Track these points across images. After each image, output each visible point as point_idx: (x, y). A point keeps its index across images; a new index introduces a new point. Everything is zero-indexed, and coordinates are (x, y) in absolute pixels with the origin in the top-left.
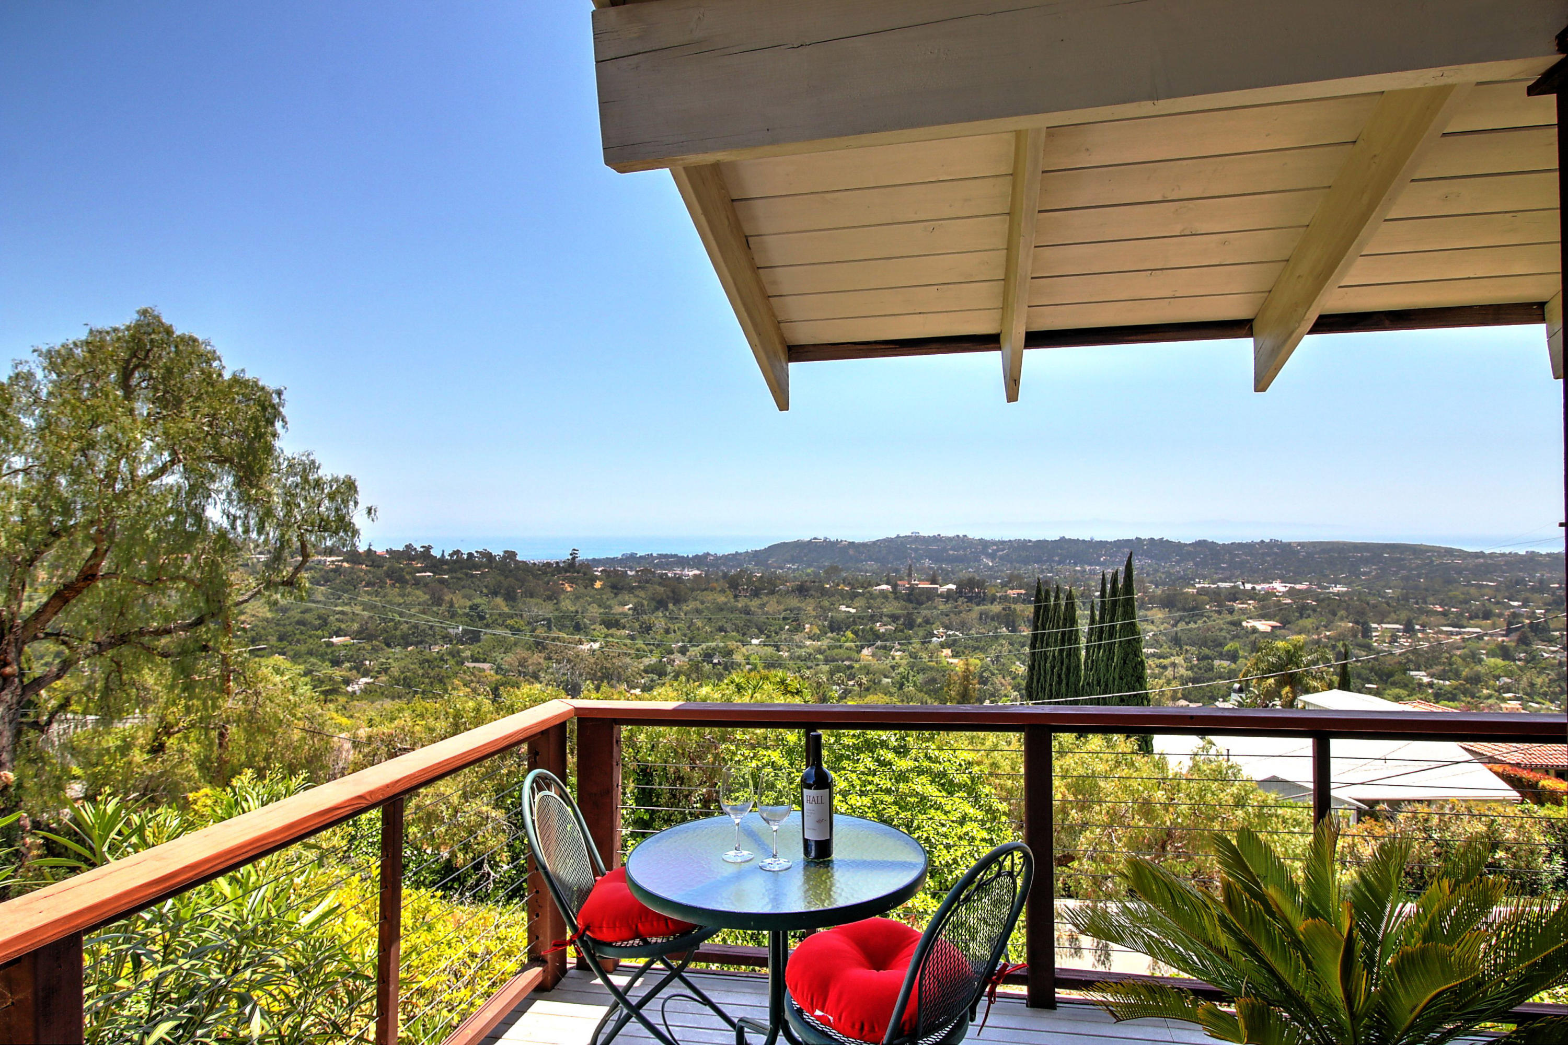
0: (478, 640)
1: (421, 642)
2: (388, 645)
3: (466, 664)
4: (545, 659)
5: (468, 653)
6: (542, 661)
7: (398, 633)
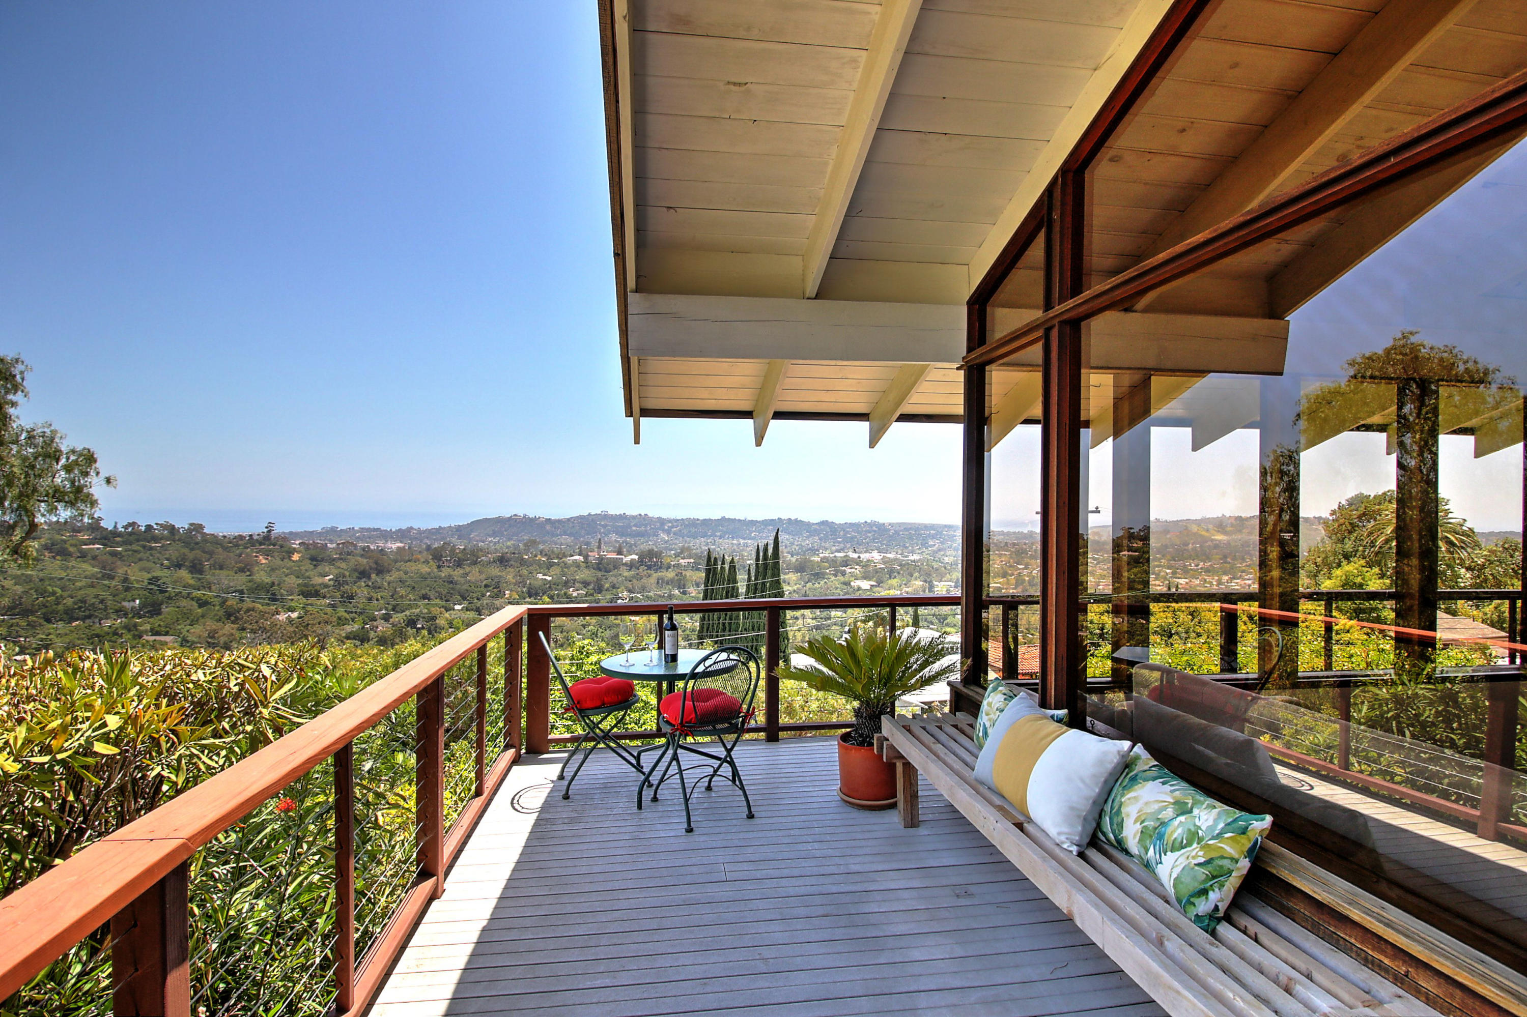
0: (159, 613)
1: (89, 617)
2: (48, 621)
3: (145, 637)
4: (238, 629)
5: (148, 627)
6: (234, 632)
7: (60, 607)
